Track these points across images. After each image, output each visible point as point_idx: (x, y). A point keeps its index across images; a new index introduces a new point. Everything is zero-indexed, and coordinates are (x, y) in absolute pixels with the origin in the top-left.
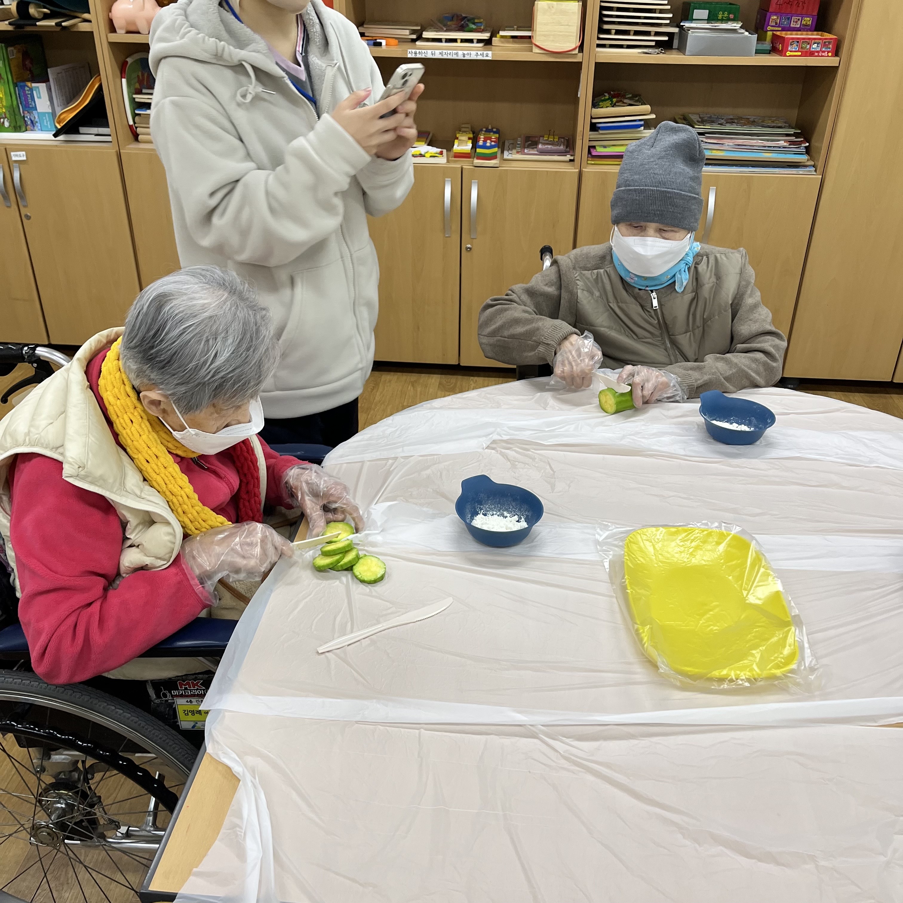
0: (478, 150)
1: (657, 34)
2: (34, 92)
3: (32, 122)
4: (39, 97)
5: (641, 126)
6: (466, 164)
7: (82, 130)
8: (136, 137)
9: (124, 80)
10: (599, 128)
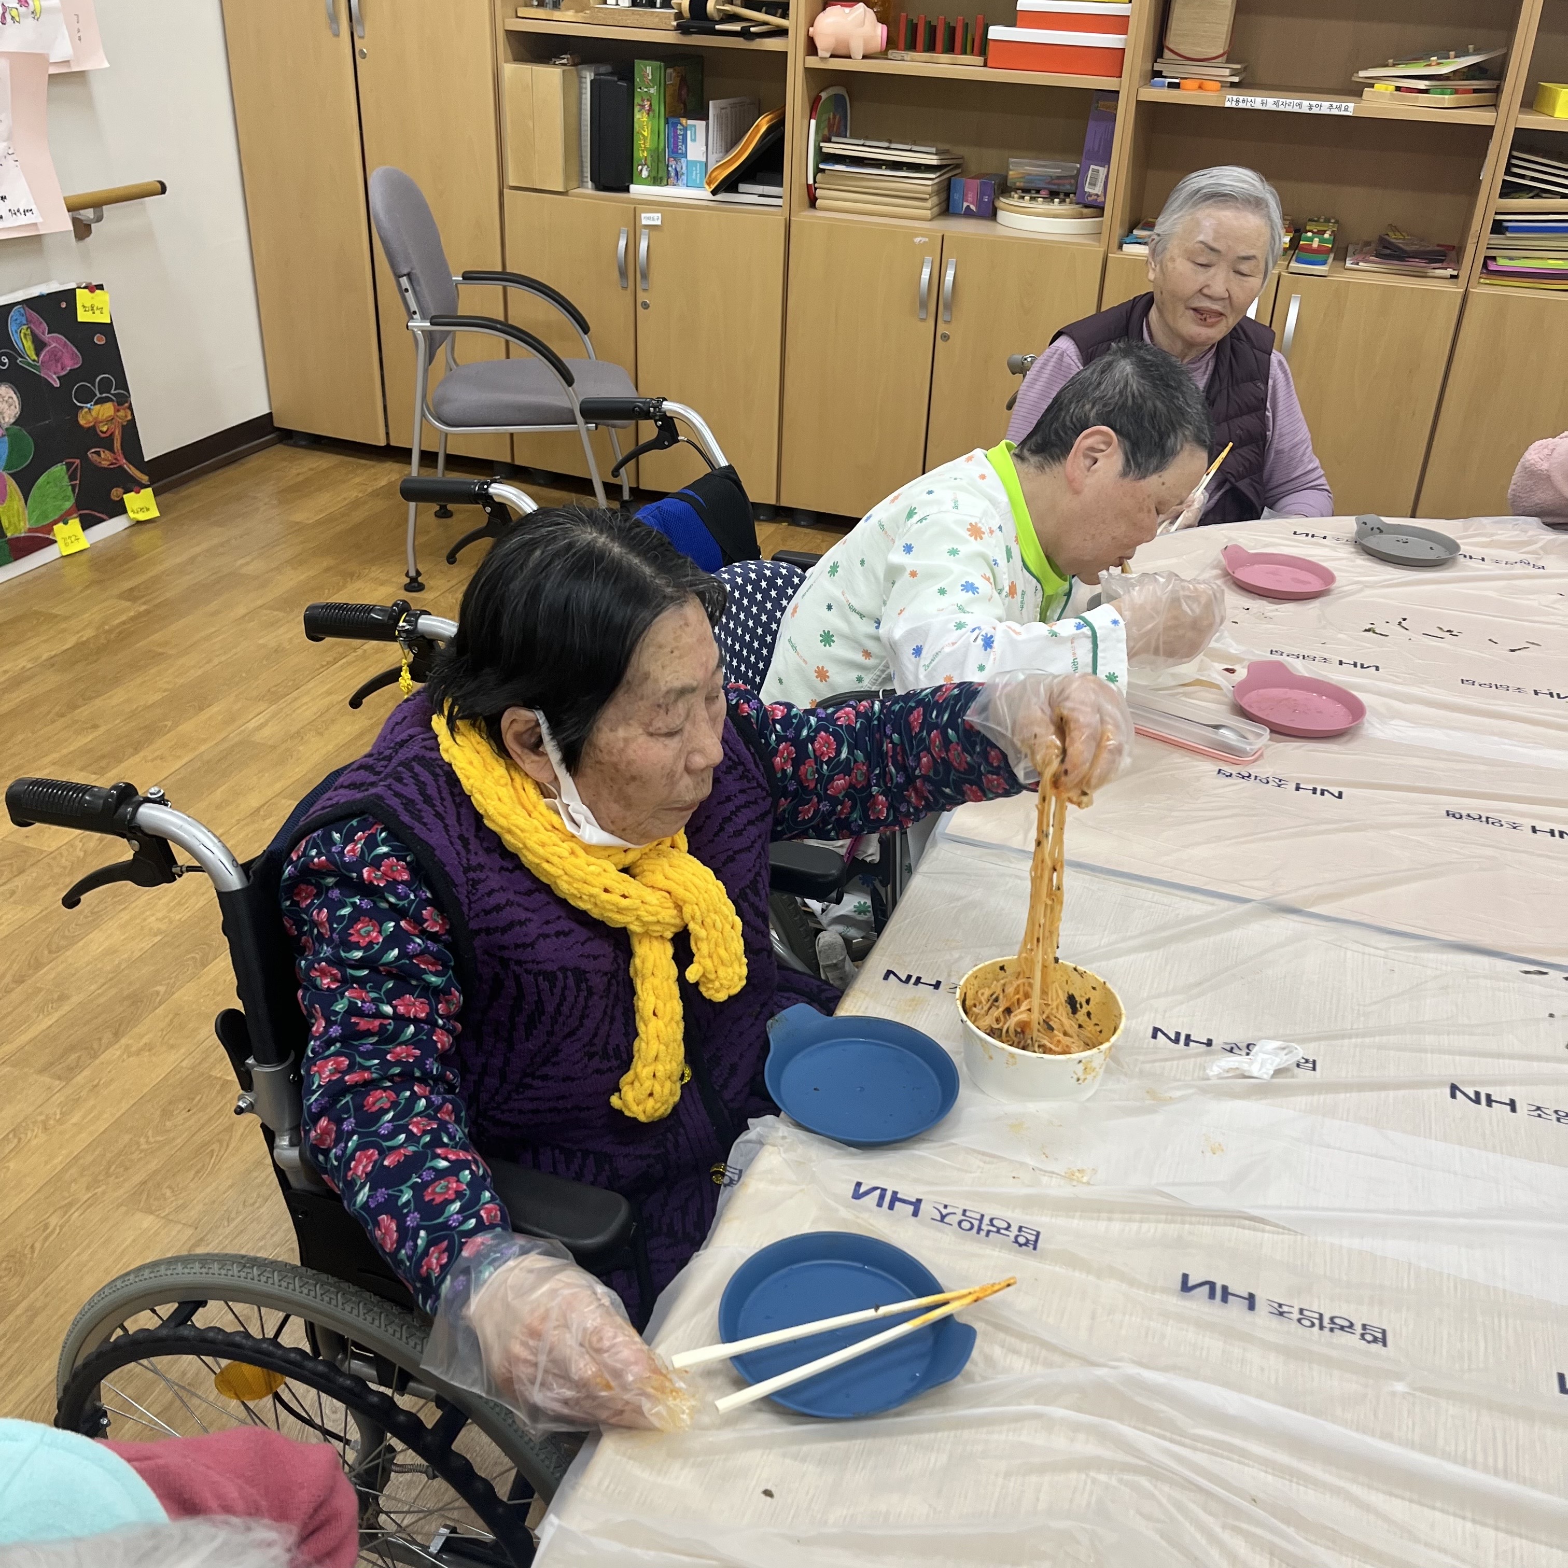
2: (688, 132)
3: (677, 173)
4: (694, 140)
7: (742, 187)
8: (812, 202)
9: (813, 122)
10: (1508, 229)
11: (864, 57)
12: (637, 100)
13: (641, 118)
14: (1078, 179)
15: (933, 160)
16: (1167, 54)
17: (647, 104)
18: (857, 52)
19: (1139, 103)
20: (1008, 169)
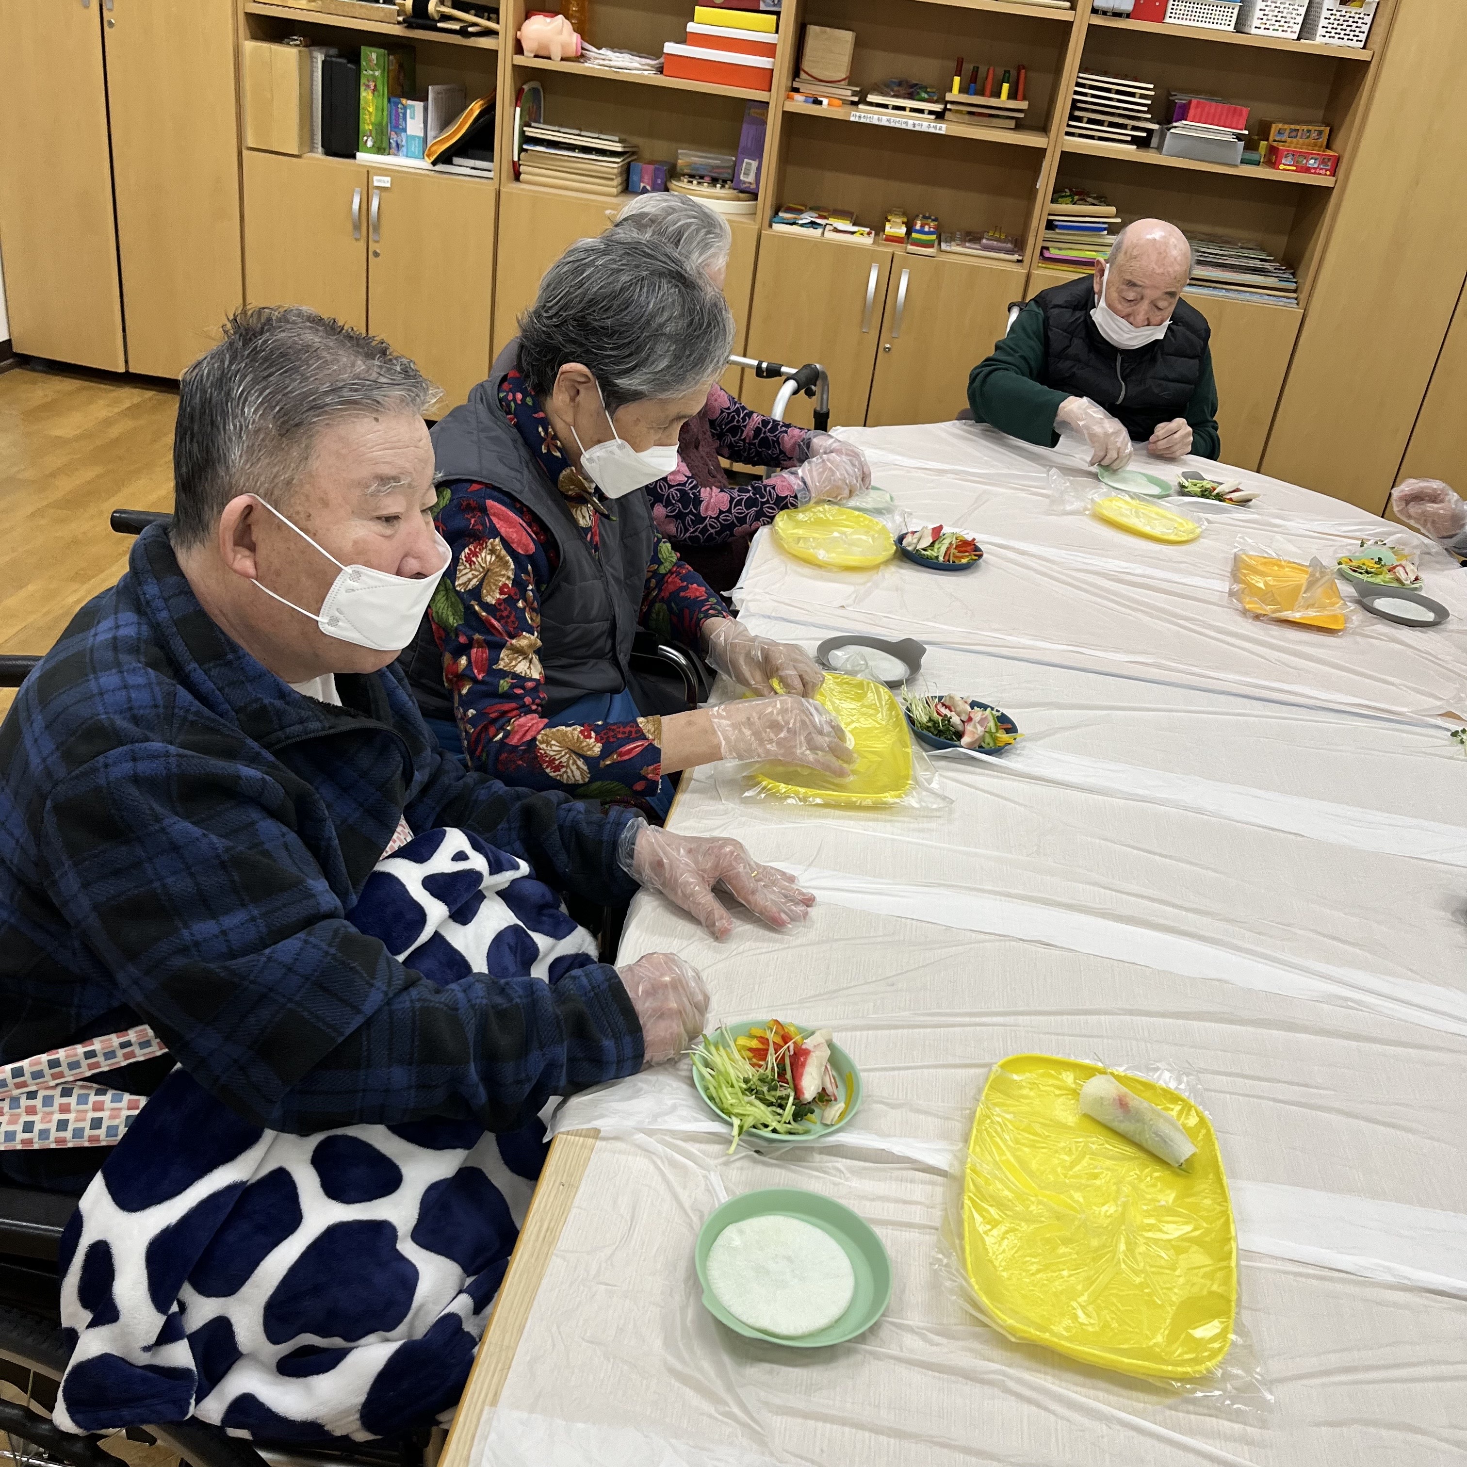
0: (914, 235)
1: (1135, 128)
2: (408, 111)
3: (398, 145)
4: (412, 118)
5: (1105, 229)
6: (897, 249)
7: (456, 160)
8: (517, 176)
9: (518, 110)
10: (1057, 226)
11: (562, 59)
12: (363, 81)
13: (366, 95)
14: (735, 168)
15: (618, 147)
16: (803, 75)
17: (372, 85)
18: (557, 54)
19: (784, 113)
20: (677, 158)
